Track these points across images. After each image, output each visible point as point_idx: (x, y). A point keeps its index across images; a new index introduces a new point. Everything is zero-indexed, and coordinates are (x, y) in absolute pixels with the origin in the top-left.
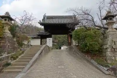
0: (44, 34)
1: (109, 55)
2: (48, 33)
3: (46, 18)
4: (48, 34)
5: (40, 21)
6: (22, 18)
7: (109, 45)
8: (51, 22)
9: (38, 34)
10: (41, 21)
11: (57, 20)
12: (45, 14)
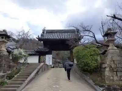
0: (43, 51)
1: (108, 74)
2: (47, 49)
3: (45, 32)
5: (38, 36)
6: (19, 34)
7: (108, 64)
8: (51, 37)
9: (36, 50)
10: (40, 36)
11: (58, 34)
12: (45, 28)
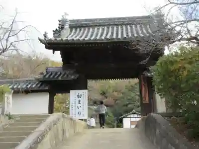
0: (60, 78)
3: (67, 26)
4: (73, 77)
5: (45, 36)
8: (83, 38)
11: (103, 30)
12: (66, 14)
